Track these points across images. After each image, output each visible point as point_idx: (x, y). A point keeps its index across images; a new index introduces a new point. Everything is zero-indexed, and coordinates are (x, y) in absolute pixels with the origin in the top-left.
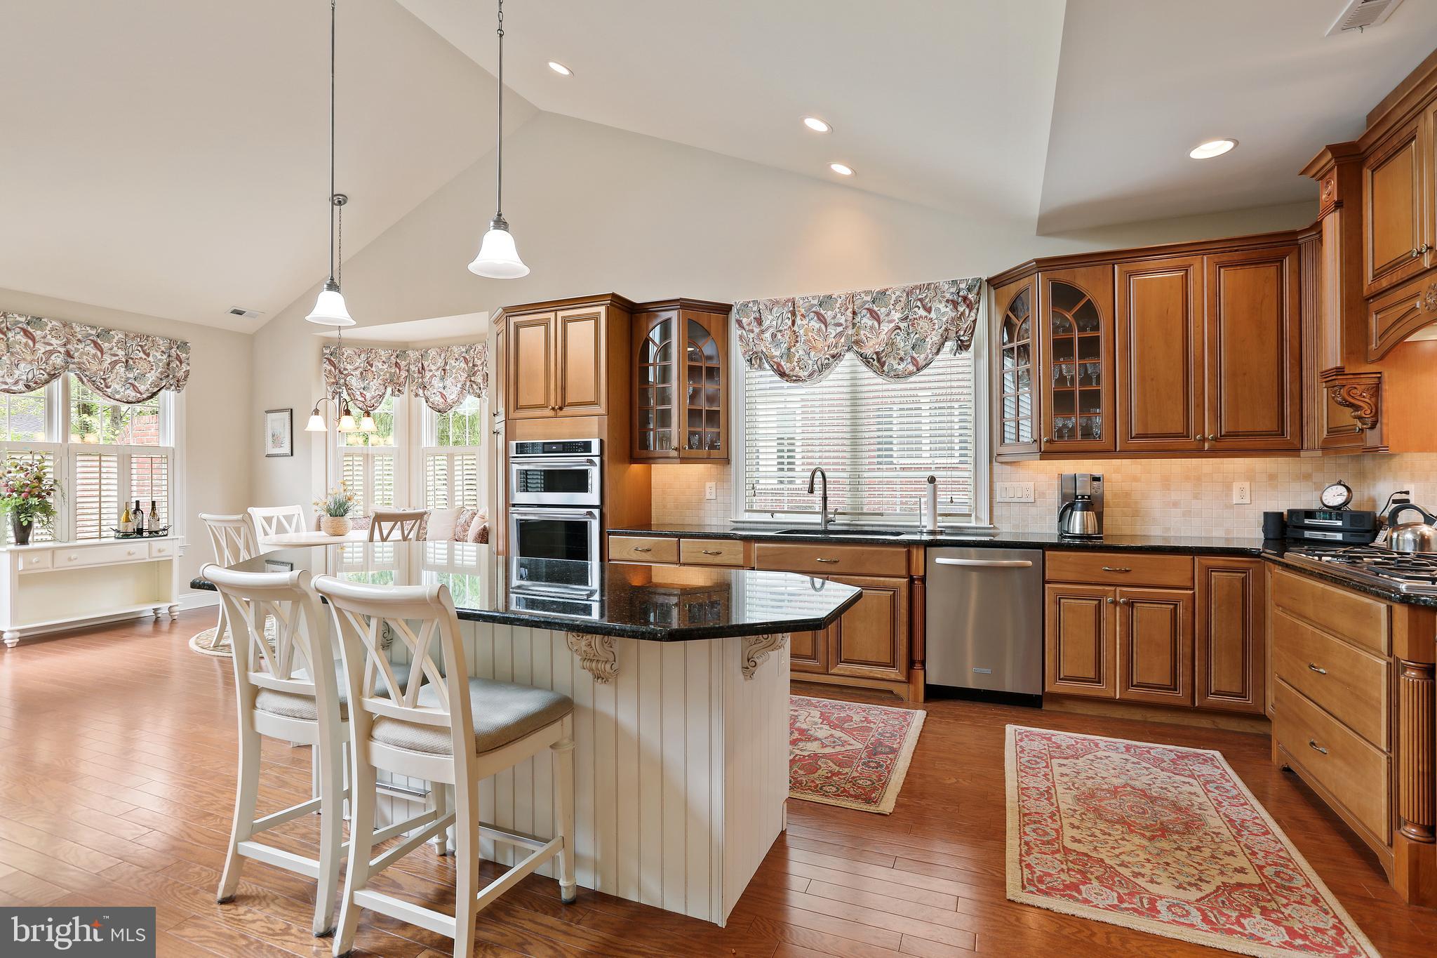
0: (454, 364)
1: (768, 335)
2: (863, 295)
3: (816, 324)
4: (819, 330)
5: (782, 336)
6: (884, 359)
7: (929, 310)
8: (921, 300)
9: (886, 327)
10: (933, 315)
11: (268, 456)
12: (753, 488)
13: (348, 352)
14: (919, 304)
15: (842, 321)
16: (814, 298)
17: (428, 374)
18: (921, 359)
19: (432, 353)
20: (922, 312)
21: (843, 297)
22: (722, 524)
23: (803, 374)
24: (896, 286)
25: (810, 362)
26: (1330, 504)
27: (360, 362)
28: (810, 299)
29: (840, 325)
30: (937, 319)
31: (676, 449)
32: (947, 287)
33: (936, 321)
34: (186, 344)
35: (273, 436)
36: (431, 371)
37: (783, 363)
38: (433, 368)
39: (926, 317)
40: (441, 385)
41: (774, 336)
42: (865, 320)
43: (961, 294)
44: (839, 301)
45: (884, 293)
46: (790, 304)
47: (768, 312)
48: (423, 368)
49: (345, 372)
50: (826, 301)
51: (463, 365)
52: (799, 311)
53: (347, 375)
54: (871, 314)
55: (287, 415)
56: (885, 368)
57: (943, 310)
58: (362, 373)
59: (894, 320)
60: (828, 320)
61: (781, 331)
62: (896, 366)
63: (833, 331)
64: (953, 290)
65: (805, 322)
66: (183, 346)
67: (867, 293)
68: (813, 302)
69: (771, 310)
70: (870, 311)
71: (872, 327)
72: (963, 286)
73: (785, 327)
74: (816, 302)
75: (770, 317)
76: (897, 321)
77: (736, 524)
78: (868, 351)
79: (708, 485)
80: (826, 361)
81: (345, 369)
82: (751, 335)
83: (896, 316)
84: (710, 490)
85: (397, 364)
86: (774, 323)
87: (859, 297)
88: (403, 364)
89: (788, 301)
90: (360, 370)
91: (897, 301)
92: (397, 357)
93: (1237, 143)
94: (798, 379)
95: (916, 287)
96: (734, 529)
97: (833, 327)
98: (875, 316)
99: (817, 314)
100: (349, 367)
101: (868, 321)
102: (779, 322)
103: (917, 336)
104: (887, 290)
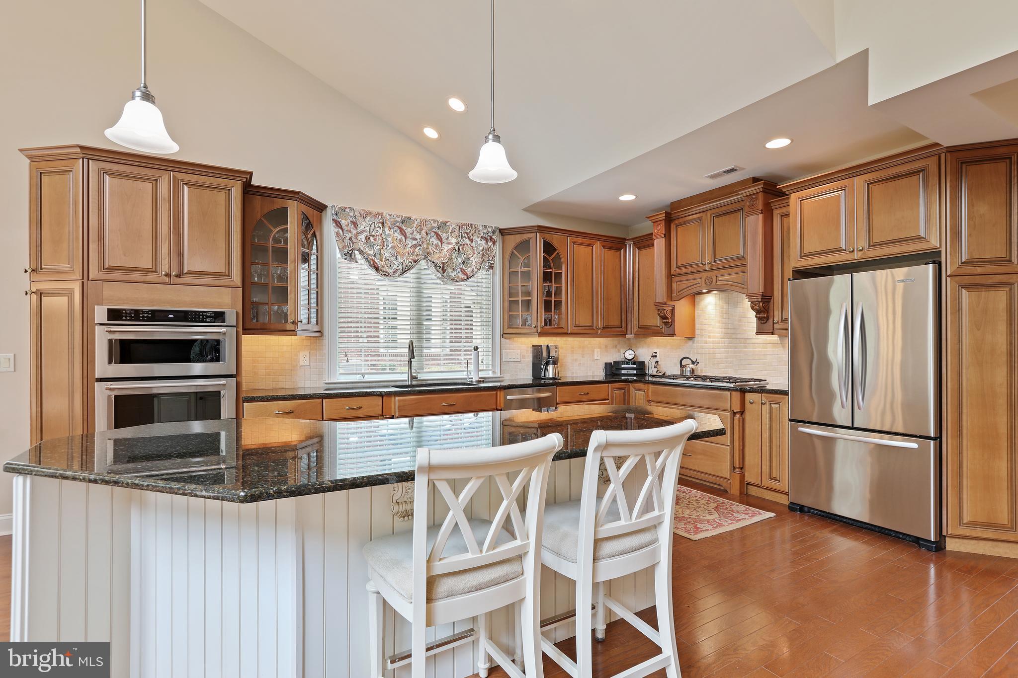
1: (362, 237)
2: (432, 222)
3: (398, 235)
4: (401, 240)
5: (375, 240)
6: (446, 268)
7: (472, 241)
8: (467, 233)
9: (446, 247)
10: (474, 244)
12: (346, 356)
14: (466, 235)
15: (418, 237)
16: (398, 216)
18: (469, 270)
20: (467, 241)
21: (419, 220)
22: (315, 386)
23: (390, 271)
24: (454, 221)
25: (396, 263)
26: (628, 358)
28: (395, 216)
29: (416, 239)
30: (475, 247)
31: (293, 323)
32: (481, 228)
33: (475, 248)
37: (376, 260)
39: (470, 245)
41: (367, 238)
42: (433, 239)
43: (489, 234)
44: (416, 223)
45: (445, 223)
46: (380, 217)
47: (362, 219)
50: (406, 221)
52: (387, 224)
54: (437, 236)
56: (445, 274)
57: (479, 242)
59: (452, 243)
60: (408, 234)
61: (373, 236)
62: (451, 274)
63: (410, 243)
64: (485, 231)
65: (391, 233)
67: (435, 221)
68: (397, 219)
69: (365, 218)
70: (437, 234)
71: (437, 245)
72: (490, 230)
73: (377, 234)
74: (399, 219)
75: (364, 224)
76: (455, 244)
77: (328, 386)
78: (439, 262)
79: (302, 353)
80: (410, 264)
82: (349, 235)
83: (454, 241)
84: (304, 358)
86: (368, 229)
87: (429, 223)
89: (379, 214)
91: (453, 231)
93: (637, 197)
94: (385, 274)
95: (464, 224)
97: (410, 240)
98: (439, 237)
99: (400, 228)
101: (434, 240)
102: (372, 228)
103: (465, 256)
104: (447, 222)
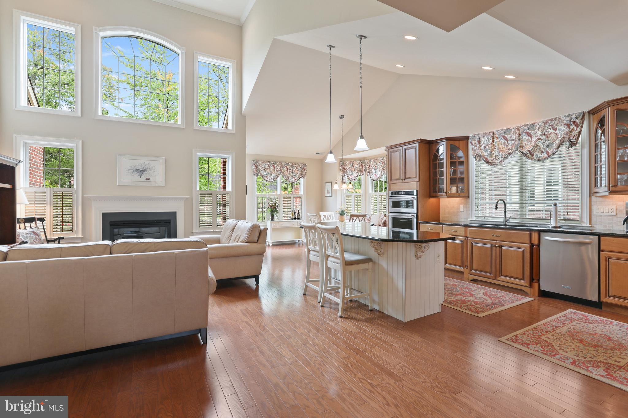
0: (379, 164)
1: (482, 147)
2: (524, 127)
3: (503, 141)
4: (505, 143)
5: (488, 147)
6: (533, 153)
7: (555, 130)
8: (551, 126)
9: (534, 139)
10: (557, 131)
11: (326, 197)
12: (478, 207)
13: (347, 162)
14: (550, 127)
15: (514, 138)
16: (502, 130)
17: (371, 168)
18: (550, 151)
19: (372, 160)
20: (552, 131)
21: (515, 128)
22: (466, 221)
23: (497, 162)
24: (539, 121)
25: (500, 157)
27: (350, 166)
28: (500, 131)
29: (513, 140)
30: (559, 133)
31: (445, 193)
32: (565, 118)
33: (559, 134)
34: (306, 164)
35: (327, 190)
36: (372, 167)
37: (488, 158)
38: (373, 166)
39: (554, 133)
40: (375, 172)
41: (485, 147)
42: (525, 137)
43: (572, 120)
44: (513, 130)
45: (533, 124)
46: (492, 134)
47: (483, 138)
48: (369, 166)
49: (346, 169)
50: (507, 131)
51: (381, 164)
52: (496, 136)
53: (347, 170)
54: (527, 134)
55: (331, 183)
56: (534, 156)
57: (563, 128)
58: (351, 169)
59: (538, 136)
60: (508, 139)
61: (488, 145)
62: (539, 155)
63: (510, 143)
64: (568, 119)
65: (498, 140)
66: (305, 165)
67: (525, 125)
69: (484, 137)
70: (527, 133)
71: (528, 140)
72: (573, 116)
73: (490, 143)
74: (503, 132)
75: (483, 140)
76: (539, 136)
77: (471, 221)
78: (525, 151)
79: (461, 206)
80: (506, 156)
81: (346, 168)
82: (476, 148)
83: (539, 134)
84: (462, 208)
85: (362, 165)
86: (485, 142)
87: (522, 128)
88: (363, 165)
89: (491, 132)
90: (351, 168)
91: (539, 128)
92: (362, 163)
94: (495, 164)
95: (549, 120)
96: (471, 223)
97: (511, 141)
98: (529, 135)
99: (503, 136)
100: (347, 167)
101: (526, 137)
102: (487, 141)
103: (549, 141)
104: (535, 123)
